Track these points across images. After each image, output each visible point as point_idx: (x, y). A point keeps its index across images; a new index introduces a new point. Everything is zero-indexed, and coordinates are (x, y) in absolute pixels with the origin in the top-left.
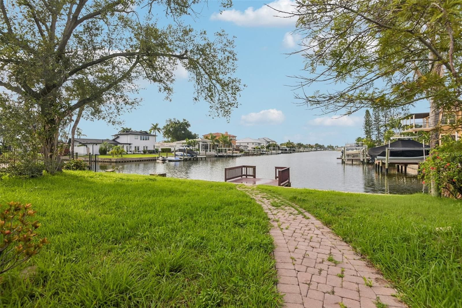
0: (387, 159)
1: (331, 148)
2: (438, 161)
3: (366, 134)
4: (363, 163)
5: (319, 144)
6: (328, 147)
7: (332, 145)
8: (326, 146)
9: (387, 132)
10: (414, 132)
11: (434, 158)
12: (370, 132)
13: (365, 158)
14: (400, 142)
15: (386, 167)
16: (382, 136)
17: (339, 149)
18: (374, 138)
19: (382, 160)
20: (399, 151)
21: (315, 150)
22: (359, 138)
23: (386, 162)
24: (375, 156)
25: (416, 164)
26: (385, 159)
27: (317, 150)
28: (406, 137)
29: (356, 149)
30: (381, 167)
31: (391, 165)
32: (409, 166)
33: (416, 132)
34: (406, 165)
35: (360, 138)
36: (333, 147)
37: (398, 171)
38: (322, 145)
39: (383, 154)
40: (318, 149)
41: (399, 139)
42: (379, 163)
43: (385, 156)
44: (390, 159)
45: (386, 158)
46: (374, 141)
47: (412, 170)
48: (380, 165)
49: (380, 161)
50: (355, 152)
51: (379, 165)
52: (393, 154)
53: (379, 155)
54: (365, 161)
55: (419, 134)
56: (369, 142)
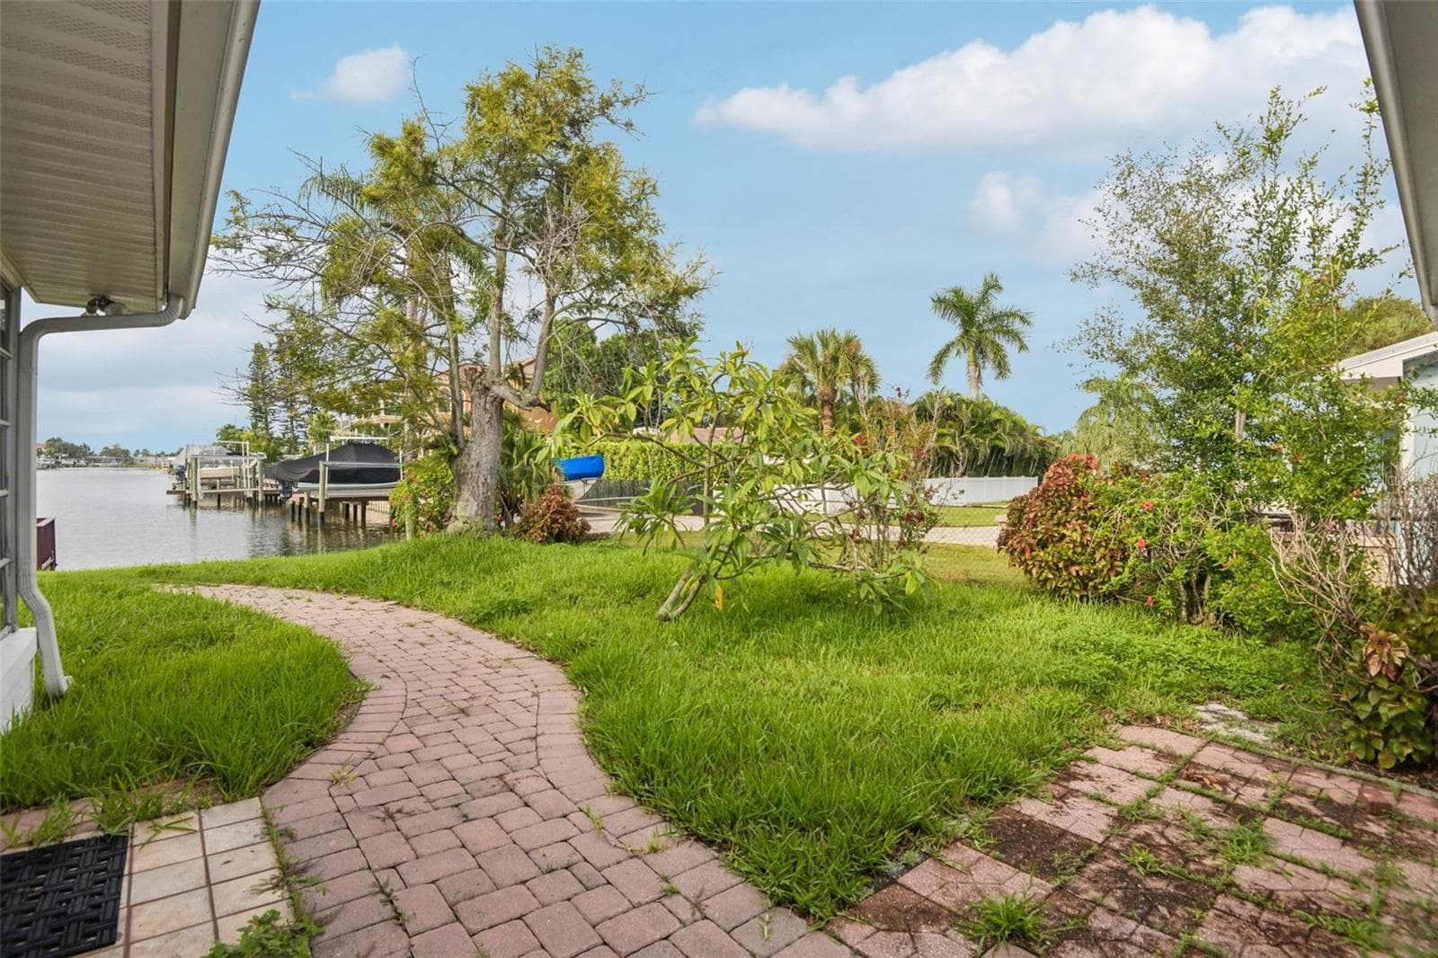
0: (323, 490)
1: (121, 457)
2: (414, 486)
3: (255, 416)
4: (253, 503)
5: (65, 440)
6: (107, 451)
7: (123, 447)
8: (97, 449)
9: (315, 416)
10: (382, 426)
11: (410, 482)
12: (266, 413)
13: (258, 489)
14: (352, 449)
15: (321, 509)
16: (301, 426)
17: (151, 460)
18: (277, 430)
19: (309, 491)
20: (348, 470)
21: (51, 462)
22: (230, 427)
23: (319, 497)
24: (293, 483)
25: (386, 498)
26: (317, 490)
27: (57, 465)
28: (364, 438)
29: (227, 463)
30: (308, 510)
31: (331, 503)
32: (373, 504)
33: (386, 425)
34: (364, 501)
35: (232, 427)
36: (126, 452)
37: (347, 516)
38: (78, 443)
39: (313, 478)
40: (64, 462)
41: (350, 443)
42: (302, 499)
43: (318, 482)
44: (329, 489)
45: (320, 486)
46: (278, 439)
47: (377, 515)
48: (305, 505)
49: (305, 495)
50: (221, 471)
51: (300, 506)
52: (337, 476)
53: (302, 481)
54: (260, 498)
55: (392, 431)
56: (264, 443)
